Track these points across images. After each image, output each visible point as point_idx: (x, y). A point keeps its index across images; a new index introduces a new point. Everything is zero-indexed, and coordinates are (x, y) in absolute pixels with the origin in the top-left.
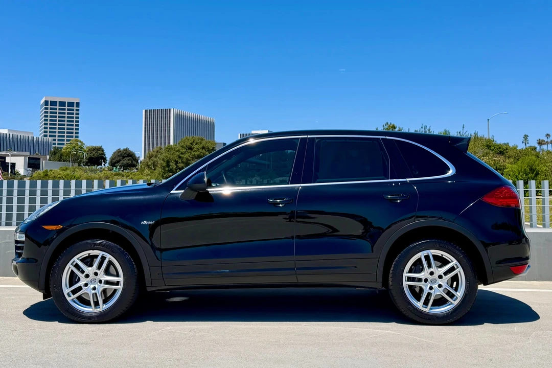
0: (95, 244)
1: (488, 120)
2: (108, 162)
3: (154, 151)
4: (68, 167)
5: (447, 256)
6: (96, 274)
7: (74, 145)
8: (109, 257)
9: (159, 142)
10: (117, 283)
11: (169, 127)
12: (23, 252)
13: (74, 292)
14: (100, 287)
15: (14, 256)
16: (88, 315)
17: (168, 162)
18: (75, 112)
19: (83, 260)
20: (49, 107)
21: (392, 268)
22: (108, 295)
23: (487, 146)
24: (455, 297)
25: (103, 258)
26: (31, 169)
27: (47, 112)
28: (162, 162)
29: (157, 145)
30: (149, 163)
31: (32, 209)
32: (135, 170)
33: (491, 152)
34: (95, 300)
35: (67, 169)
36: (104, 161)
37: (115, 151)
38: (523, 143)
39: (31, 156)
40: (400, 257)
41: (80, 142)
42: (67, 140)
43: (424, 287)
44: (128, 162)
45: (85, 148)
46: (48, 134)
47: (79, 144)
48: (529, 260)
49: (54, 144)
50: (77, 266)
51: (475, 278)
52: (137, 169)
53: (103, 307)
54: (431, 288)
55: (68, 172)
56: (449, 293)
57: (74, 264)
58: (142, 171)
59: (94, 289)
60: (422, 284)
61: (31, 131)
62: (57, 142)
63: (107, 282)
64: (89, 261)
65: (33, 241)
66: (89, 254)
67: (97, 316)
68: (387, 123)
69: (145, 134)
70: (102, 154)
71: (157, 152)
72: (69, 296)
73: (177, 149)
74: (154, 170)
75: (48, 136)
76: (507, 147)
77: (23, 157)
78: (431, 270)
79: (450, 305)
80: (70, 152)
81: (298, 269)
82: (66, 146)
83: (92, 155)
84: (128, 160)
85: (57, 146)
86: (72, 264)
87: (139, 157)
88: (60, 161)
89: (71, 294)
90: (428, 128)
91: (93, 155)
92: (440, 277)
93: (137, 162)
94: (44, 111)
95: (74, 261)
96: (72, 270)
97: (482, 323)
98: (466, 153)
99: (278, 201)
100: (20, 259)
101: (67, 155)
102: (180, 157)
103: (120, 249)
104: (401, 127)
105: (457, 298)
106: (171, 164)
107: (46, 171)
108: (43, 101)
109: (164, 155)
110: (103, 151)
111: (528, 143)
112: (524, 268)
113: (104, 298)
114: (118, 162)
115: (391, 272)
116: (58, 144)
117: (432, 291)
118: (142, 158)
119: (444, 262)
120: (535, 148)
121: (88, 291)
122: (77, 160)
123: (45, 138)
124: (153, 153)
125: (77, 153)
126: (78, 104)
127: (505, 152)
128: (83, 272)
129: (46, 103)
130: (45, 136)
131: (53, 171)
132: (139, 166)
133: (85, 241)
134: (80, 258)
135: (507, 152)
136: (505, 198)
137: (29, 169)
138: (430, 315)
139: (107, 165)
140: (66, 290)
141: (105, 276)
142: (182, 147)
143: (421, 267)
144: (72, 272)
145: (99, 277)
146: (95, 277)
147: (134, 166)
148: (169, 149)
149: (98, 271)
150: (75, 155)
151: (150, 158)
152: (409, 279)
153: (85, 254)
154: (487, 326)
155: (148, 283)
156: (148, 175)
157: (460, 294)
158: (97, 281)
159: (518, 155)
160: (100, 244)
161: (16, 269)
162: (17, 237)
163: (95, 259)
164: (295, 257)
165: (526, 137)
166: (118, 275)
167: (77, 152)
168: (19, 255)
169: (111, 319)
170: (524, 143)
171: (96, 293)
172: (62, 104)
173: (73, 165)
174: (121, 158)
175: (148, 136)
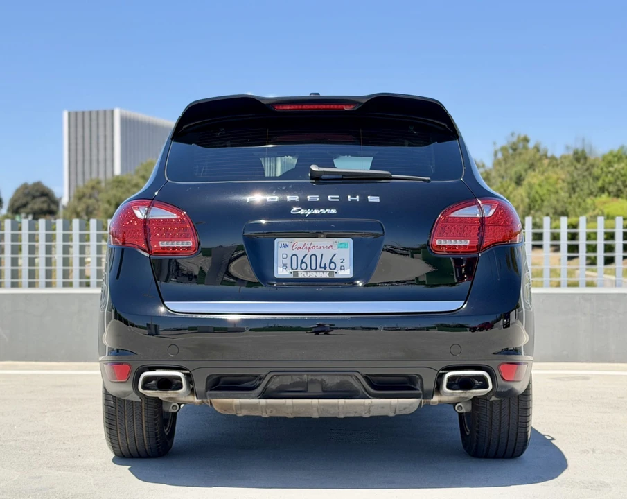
3: (86, 187)
11: (113, 143)
30: (79, 209)
37: (19, 186)
44: (42, 206)
69: (69, 156)
71: (93, 188)
84: (42, 203)
87: (60, 198)
93: (58, 207)
114: (25, 205)
118: (65, 201)
124: (85, 191)
142: (143, 177)
147: (53, 212)
151: (80, 198)
174: (29, 199)
175: (73, 159)
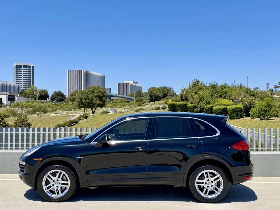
0: (57, 167)
1: (248, 77)
2: (50, 98)
5: (215, 172)
6: (58, 180)
7: (32, 89)
8: (63, 172)
10: (67, 184)
13: (48, 188)
14: (60, 186)
15: (19, 171)
16: (55, 198)
17: (81, 99)
18: (32, 71)
19: (51, 174)
20: (18, 68)
21: (190, 178)
22: (63, 190)
23: (246, 92)
24: (219, 191)
25: (61, 173)
26: (10, 101)
27: (17, 71)
28: (78, 99)
29: (75, 89)
30: (71, 99)
33: (248, 95)
34: (57, 192)
35: (29, 101)
37: (54, 92)
39: (10, 95)
40: (194, 173)
41: (35, 87)
42: (28, 86)
43: (205, 186)
45: (37, 90)
46: (18, 82)
47: (34, 88)
48: (253, 174)
49: (21, 88)
50: (49, 176)
52: (65, 101)
53: (61, 195)
55: (29, 103)
56: (216, 189)
57: (48, 175)
58: (67, 102)
59: (57, 187)
60: (204, 185)
61: (9, 81)
62: (23, 87)
63: (63, 184)
64: (54, 174)
66: (54, 171)
67: (58, 199)
68: (195, 80)
69: (69, 83)
70: (47, 94)
71: (75, 92)
72: (46, 190)
73: (86, 92)
74: (74, 102)
77: (6, 95)
78: (208, 179)
79: (216, 194)
80: (30, 93)
81: (148, 178)
82: (27, 90)
83: (41, 94)
84: (60, 97)
85: (23, 89)
86: (47, 176)
87: (66, 96)
88: (25, 97)
89: (46, 189)
90: (216, 82)
92: (212, 182)
93: (65, 98)
96: (47, 178)
97: (230, 202)
99: (139, 148)
100: (22, 173)
101: (28, 94)
102: (87, 97)
104: (202, 81)
106: (83, 100)
107: (18, 103)
108: (15, 65)
109: (80, 95)
110: (47, 92)
111: (269, 87)
112: (250, 178)
113: (61, 191)
114: (55, 98)
116: (24, 88)
117: (208, 188)
119: (214, 175)
120: (273, 90)
121: (54, 188)
122: (33, 97)
123: (17, 85)
124: (73, 93)
125: (33, 93)
126: (33, 67)
128: (52, 179)
129: (17, 66)
131: (22, 103)
132: (66, 100)
133: (52, 166)
135: (256, 95)
137: (9, 101)
138: (207, 199)
139: (49, 99)
140: (44, 187)
141: (61, 181)
142: (89, 91)
143: (204, 177)
144: (47, 179)
145: (59, 182)
146: (57, 181)
147: (63, 100)
148: (82, 92)
151: (71, 95)
152: (198, 183)
153: (52, 171)
154: (233, 203)
155: (81, 184)
156: (71, 105)
157: (221, 189)
158: (58, 183)
159: (262, 97)
160: (59, 167)
161: (21, 177)
162: (21, 163)
163: (57, 173)
164: (147, 173)
165: (268, 84)
166: (67, 181)
168: (22, 171)
169: (66, 199)
170: (267, 87)
171: (58, 189)
172: (25, 67)
173: (32, 100)
174: (57, 96)
175: (70, 84)
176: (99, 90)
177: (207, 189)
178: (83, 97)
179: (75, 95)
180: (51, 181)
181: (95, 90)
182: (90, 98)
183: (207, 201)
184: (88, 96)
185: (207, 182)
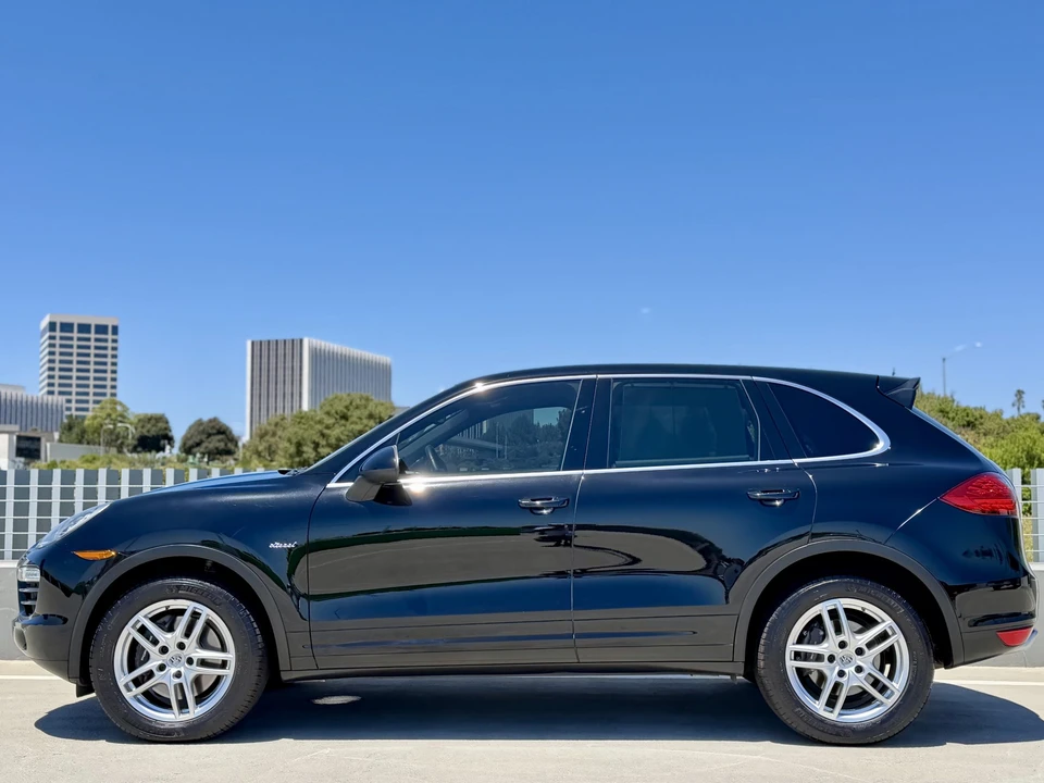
0: (179, 587)
1: (944, 360)
3: (269, 424)
4: (96, 455)
5: (872, 610)
6: (181, 646)
7: (109, 411)
8: (207, 613)
9: (280, 404)
10: (224, 664)
11: (301, 375)
12: (36, 603)
13: (137, 682)
14: (190, 673)
15: (16, 611)
16: (167, 726)
17: (299, 445)
18: (110, 344)
19: (154, 619)
20: (58, 334)
21: (764, 635)
22: (205, 688)
23: (942, 411)
24: (889, 692)
25: (196, 615)
26: (22, 459)
27: (54, 346)
28: (287, 445)
29: (276, 410)
30: (260, 448)
31: (43, 526)
32: (232, 462)
34: (180, 698)
35: (94, 459)
36: (169, 444)
37: (192, 422)
38: (1013, 405)
39: (23, 434)
40: (780, 612)
41: (121, 404)
42: (96, 402)
43: (827, 672)
44: (218, 444)
45: (131, 417)
46: (56, 389)
47: (119, 408)
48: (1034, 620)
49: (69, 409)
50: (143, 630)
51: (929, 654)
52: (235, 459)
53: (195, 712)
54: (841, 674)
55: (97, 464)
56: (875, 683)
57: (138, 626)
58: (246, 461)
59: (178, 675)
60: (823, 666)
61: (22, 385)
62: (73, 405)
63: (203, 663)
64: (167, 620)
65: (55, 582)
66: (167, 607)
67: (183, 729)
69: (252, 390)
70: (166, 429)
71: (276, 425)
72: (129, 690)
73: (318, 418)
74: (272, 461)
75: (56, 393)
76: (983, 412)
77: (7, 436)
78: (842, 638)
79: (878, 706)
80: (102, 426)
81: (579, 636)
82: (91, 414)
83: (144, 431)
84: (219, 441)
85: (74, 413)
86: (133, 627)
87: (240, 436)
88: (80, 442)
89: (131, 684)
91: (148, 431)
92: (860, 652)
93: (236, 445)
94: (47, 343)
95: (138, 621)
96: (134, 640)
98: (911, 408)
99: (538, 502)
100: (30, 617)
101: (95, 432)
102: (323, 435)
103: (227, 598)
105: (893, 693)
106: (305, 449)
107: (54, 463)
108: (45, 322)
109: (292, 431)
110: (167, 422)
111: (1023, 406)
112: (1026, 634)
113: (196, 694)
114: (198, 444)
115: (762, 642)
116: (77, 409)
117: (843, 680)
118: (245, 438)
119: (866, 622)
120: (1038, 416)
121: (165, 682)
122: (116, 441)
123: (50, 397)
124: (268, 428)
125: (115, 428)
126: (115, 330)
127: (977, 423)
128: (155, 642)
129: (52, 326)
130: (51, 393)
131: (67, 463)
132: (240, 454)
133: (160, 582)
134: (150, 616)
135: (981, 424)
136: (987, 496)
137: (18, 459)
138: (839, 727)
139: (175, 450)
140: (123, 678)
141: (198, 650)
142: (328, 413)
143: (822, 633)
144: (134, 643)
145: (186, 653)
146: (179, 651)
147: (229, 452)
148: (302, 418)
149: (185, 641)
150: (111, 432)
151: (262, 437)
152: (798, 656)
153: (159, 607)
154: (952, 749)
155: (283, 663)
157: (898, 686)
158: (184, 660)
159: (1004, 430)
160: (189, 588)
161: (22, 638)
162: (24, 575)
163: (178, 618)
164: (572, 613)
165: (1020, 393)
166: (223, 649)
167: (115, 424)
168: (28, 610)
169: (210, 734)
170: (1016, 408)
171: (181, 685)
172: (84, 328)
173: (107, 452)
174: (204, 437)
175: (256, 392)
176: (370, 408)
177: (837, 686)
178: (305, 436)
179: (274, 434)
180: (153, 650)
181: (351, 408)
182: (333, 441)
183: (838, 735)
184: (326, 431)
185: (839, 652)
